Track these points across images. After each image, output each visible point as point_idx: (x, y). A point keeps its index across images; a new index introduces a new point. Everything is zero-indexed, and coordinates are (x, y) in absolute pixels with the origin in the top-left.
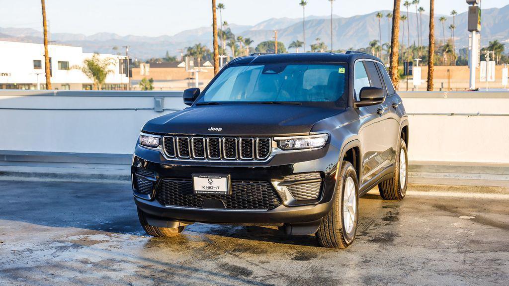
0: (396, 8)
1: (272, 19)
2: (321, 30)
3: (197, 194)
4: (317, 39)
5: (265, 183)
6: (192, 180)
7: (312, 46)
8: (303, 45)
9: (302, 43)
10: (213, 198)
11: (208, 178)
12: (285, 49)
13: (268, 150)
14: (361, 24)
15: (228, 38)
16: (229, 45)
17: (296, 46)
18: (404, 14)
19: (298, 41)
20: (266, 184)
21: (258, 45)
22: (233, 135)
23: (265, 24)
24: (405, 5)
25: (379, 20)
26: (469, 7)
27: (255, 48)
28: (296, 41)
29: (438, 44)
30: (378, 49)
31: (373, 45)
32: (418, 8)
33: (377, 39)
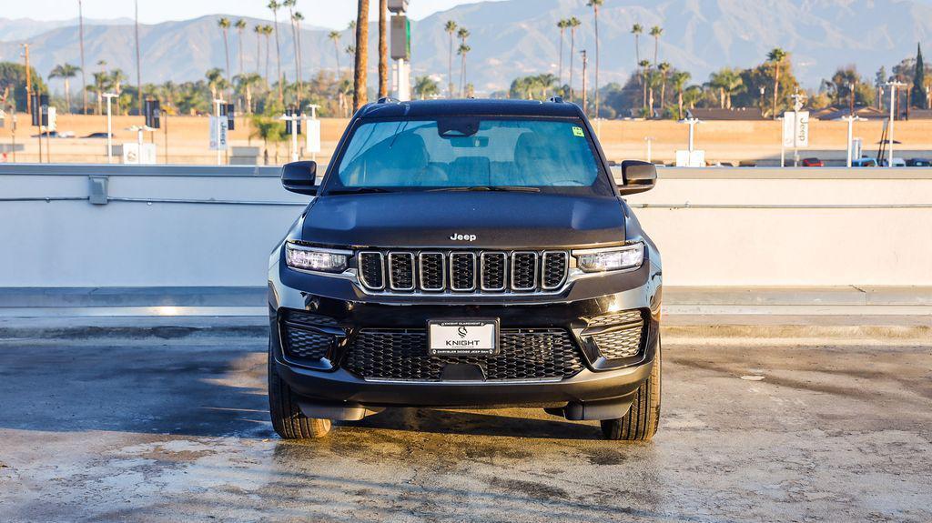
0: (361, 17)
2: (101, 45)
3: (434, 356)
4: (101, 63)
5: (560, 331)
6: (427, 331)
7: (96, 76)
8: (78, 73)
9: (77, 69)
10: (466, 362)
11: (458, 325)
12: (42, 78)
13: (563, 273)
14: (178, 37)
17: (64, 74)
18: (268, 24)
19: (68, 66)
20: (560, 334)
22: (497, 247)
24: (270, 6)
25: (224, 32)
26: (392, 17)
28: (63, 66)
29: (326, 78)
30: (221, 85)
31: (213, 77)
32: (294, 14)
33: (220, 67)
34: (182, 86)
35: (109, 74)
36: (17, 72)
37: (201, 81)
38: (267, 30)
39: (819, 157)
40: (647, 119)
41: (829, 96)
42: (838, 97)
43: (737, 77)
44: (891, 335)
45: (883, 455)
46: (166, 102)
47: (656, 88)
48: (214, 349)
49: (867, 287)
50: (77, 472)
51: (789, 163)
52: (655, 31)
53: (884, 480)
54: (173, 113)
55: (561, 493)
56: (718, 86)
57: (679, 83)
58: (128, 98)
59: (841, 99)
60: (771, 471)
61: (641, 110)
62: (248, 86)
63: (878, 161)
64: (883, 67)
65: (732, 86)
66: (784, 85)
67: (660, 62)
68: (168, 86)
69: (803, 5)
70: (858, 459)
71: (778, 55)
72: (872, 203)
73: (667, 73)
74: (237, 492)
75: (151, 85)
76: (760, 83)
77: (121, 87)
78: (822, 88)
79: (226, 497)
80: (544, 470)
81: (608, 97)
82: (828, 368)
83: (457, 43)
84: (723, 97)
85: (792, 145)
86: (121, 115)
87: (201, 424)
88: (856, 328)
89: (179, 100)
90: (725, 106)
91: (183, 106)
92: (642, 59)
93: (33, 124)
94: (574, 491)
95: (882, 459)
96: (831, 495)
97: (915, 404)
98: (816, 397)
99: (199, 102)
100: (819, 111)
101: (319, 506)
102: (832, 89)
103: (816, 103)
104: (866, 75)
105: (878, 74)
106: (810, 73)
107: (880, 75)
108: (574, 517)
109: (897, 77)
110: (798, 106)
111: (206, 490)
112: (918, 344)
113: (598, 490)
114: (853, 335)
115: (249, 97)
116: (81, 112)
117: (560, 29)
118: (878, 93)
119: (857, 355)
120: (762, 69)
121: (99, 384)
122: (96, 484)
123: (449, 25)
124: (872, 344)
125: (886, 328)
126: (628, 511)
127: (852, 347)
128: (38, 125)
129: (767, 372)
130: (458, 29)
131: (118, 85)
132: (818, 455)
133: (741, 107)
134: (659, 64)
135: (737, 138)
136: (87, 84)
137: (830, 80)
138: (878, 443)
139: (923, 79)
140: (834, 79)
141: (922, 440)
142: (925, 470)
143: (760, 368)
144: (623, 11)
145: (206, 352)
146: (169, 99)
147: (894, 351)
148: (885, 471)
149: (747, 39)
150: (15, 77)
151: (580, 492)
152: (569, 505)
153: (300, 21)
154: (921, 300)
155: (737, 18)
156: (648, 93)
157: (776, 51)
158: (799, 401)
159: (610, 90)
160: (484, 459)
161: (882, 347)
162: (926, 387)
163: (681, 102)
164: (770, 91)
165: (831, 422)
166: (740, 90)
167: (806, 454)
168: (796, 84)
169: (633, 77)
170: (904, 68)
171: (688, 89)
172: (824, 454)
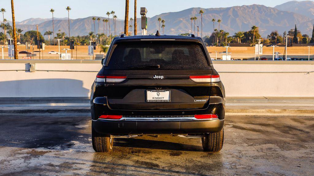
1: (31, 19)
2: (60, 25)
4: (59, 31)
7: (57, 34)
8: (52, 33)
9: (52, 32)
12: (42, 35)
14: (82, 23)
15: (8, 29)
16: (8, 32)
17: (48, 34)
18: (107, 19)
21: (26, 33)
23: (27, 21)
24: (107, 14)
25: (94, 21)
26: (142, 17)
27: (23, 35)
28: (48, 31)
30: (93, 37)
31: (91, 34)
32: (114, 16)
33: (93, 32)
34: (82, 37)
35: (61, 34)
36: (35, 33)
37: (88, 36)
38: (106, 21)
39: (266, 57)
40: (217, 46)
41: (270, 40)
42: (272, 40)
43: (243, 34)
44: (274, 112)
45: (264, 152)
46: (78, 42)
47: (219, 37)
48: (65, 116)
49: (268, 97)
50: (3, 159)
51: (257, 59)
52: (219, 21)
53: (263, 161)
54: (79, 45)
55: (157, 166)
56: (237, 37)
57: (226, 36)
58: (67, 41)
59: (273, 41)
60: (227, 158)
61: (215, 43)
62: (101, 37)
63: (283, 58)
64: (285, 32)
65: (241, 37)
66: (256, 36)
67: (220, 29)
68: (78, 37)
69: (262, 13)
70: (256, 154)
71: (254, 28)
72: (270, 71)
73: (223, 33)
74: (52, 165)
75: (73, 37)
76: (250, 36)
77: (64, 38)
78: (268, 38)
79: (48, 167)
80: (154, 158)
81: (205, 40)
82: (253, 123)
83: (162, 24)
84: (238, 40)
85: (258, 54)
86: (64, 45)
87: (51, 142)
88: (264, 110)
89: (81, 41)
90: (239, 42)
91: (82, 43)
92: (215, 29)
93: (38, 48)
94: (162, 165)
95: (264, 154)
96: (245, 166)
97: (278, 135)
98: (247, 133)
99: (87, 42)
100: (266, 44)
101: (77, 171)
102: (270, 38)
103: (266, 42)
104: (280, 33)
105: (284, 33)
106: (264, 33)
107: (285, 34)
108: (159, 174)
109: (289, 34)
110: (259, 43)
111: (42, 165)
112: (283, 115)
113: (170, 165)
114: (263, 112)
115: (101, 40)
116: (53, 45)
117: (191, 20)
118: (284, 39)
119: (264, 118)
120: (250, 32)
121: (24, 128)
122: (8, 163)
123: (159, 19)
124: (269, 115)
125: (273, 110)
126: (177, 172)
127: (262, 116)
128: (39, 48)
129: (234, 124)
130: (162, 20)
131: (64, 37)
132: (243, 152)
133: (244, 43)
134: (220, 30)
135: (242, 52)
136: (55, 37)
137: (270, 35)
138: (264, 148)
139: (297, 35)
140: (271, 35)
141: (278, 147)
142: (277, 158)
143: (232, 123)
144: (210, 15)
145: (63, 117)
146: (79, 41)
147: (275, 117)
148: (264, 158)
149: (246, 23)
150: (35, 35)
151: (164, 165)
152: (159, 170)
153: (116, 18)
154: (285, 101)
155: (243, 17)
156: (217, 39)
157: (254, 26)
158: (242, 134)
159: (206, 38)
160: (136, 154)
161: (272, 116)
162: (283, 129)
163: (226, 41)
164: (252, 38)
165: (250, 141)
166: (243, 38)
167: (240, 152)
168: (260, 36)
169: (213, 34)
170: (291, 32)
171: (228, 38)
172: (245, 152)
